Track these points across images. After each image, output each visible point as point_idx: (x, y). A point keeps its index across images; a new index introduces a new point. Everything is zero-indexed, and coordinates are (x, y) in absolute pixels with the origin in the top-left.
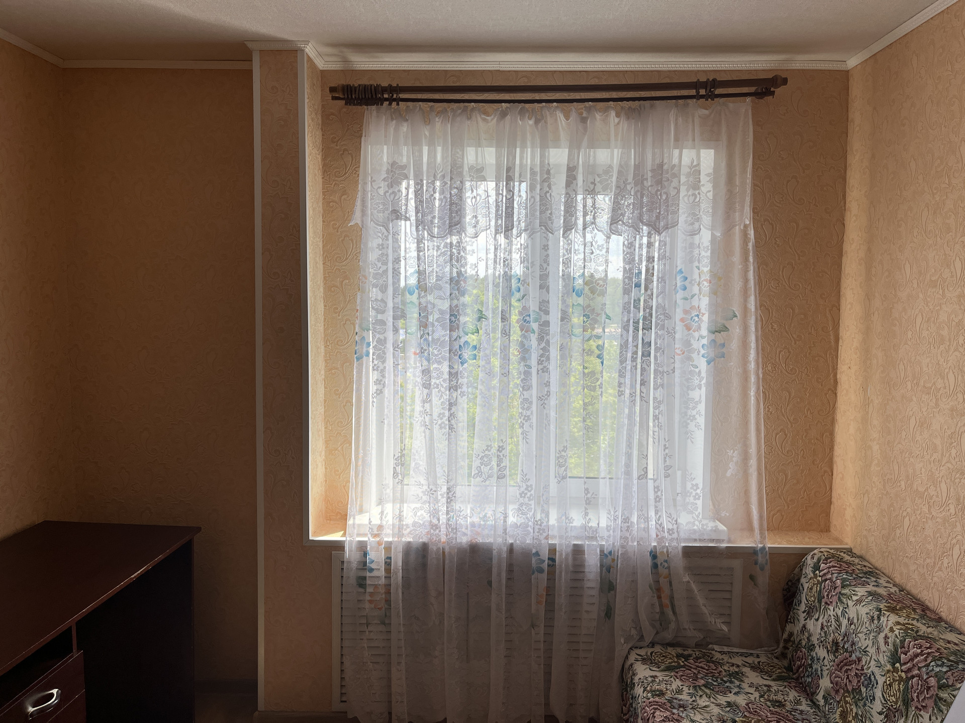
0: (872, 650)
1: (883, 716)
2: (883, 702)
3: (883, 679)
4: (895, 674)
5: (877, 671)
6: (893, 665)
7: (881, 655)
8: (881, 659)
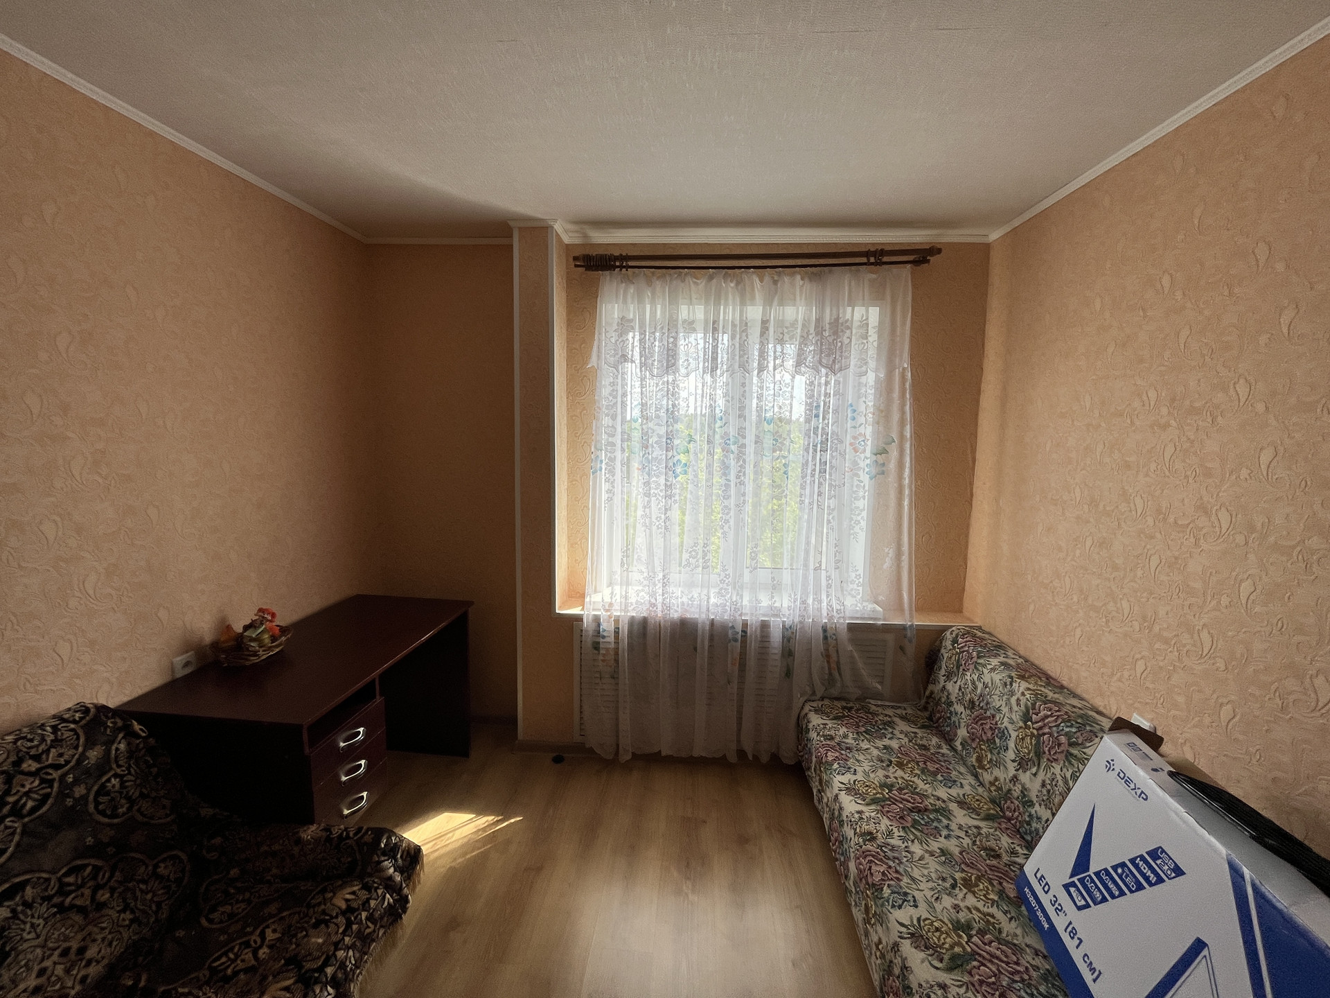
0: (1005, 710)
1: (1016, 764)
2: (1016, 752)
3: (1016, 733)
4: (1027, 731)
5: (1010, 727)
6: (1025, 723)
7: (1014, 714)
8: (1014, 717)
